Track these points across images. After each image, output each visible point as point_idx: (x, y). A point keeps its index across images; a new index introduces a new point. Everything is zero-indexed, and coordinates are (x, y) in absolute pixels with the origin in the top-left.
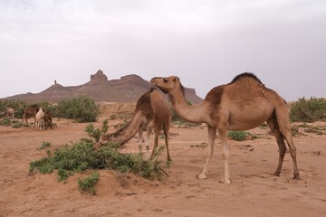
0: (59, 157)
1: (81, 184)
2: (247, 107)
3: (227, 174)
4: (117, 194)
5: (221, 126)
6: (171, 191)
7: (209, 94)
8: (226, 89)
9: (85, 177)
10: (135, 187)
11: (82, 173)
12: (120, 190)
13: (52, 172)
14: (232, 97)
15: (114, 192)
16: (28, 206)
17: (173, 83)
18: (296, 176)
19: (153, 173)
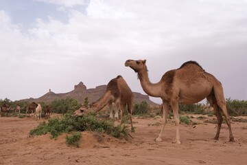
0: (52, 123)
1: (68, 139)
3: (178, 137)
4: (95, 147)
5: (173, 99)
6: (136, 147)
7: (164, 76)
8: (177, 72)
9: (70, 136)
10: (109, 143)
11: (69, 133)
12: (97, 144)
13: (46, 133)
14: (181, 77)
15: (92, 146)
16: (28, 152)
18: (231, 140)
19: (121, 134)
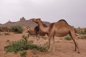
0: (14, 45)
1: (21, 54)
2: (60, 29)
6: (49, 55)
9: (22, 52)
10: (38, 54)
11: (22, 51)
12: (33, 55)
13: (12, 52)
15: (31, 56)
17: (39, 20)
19: (43, 50)
